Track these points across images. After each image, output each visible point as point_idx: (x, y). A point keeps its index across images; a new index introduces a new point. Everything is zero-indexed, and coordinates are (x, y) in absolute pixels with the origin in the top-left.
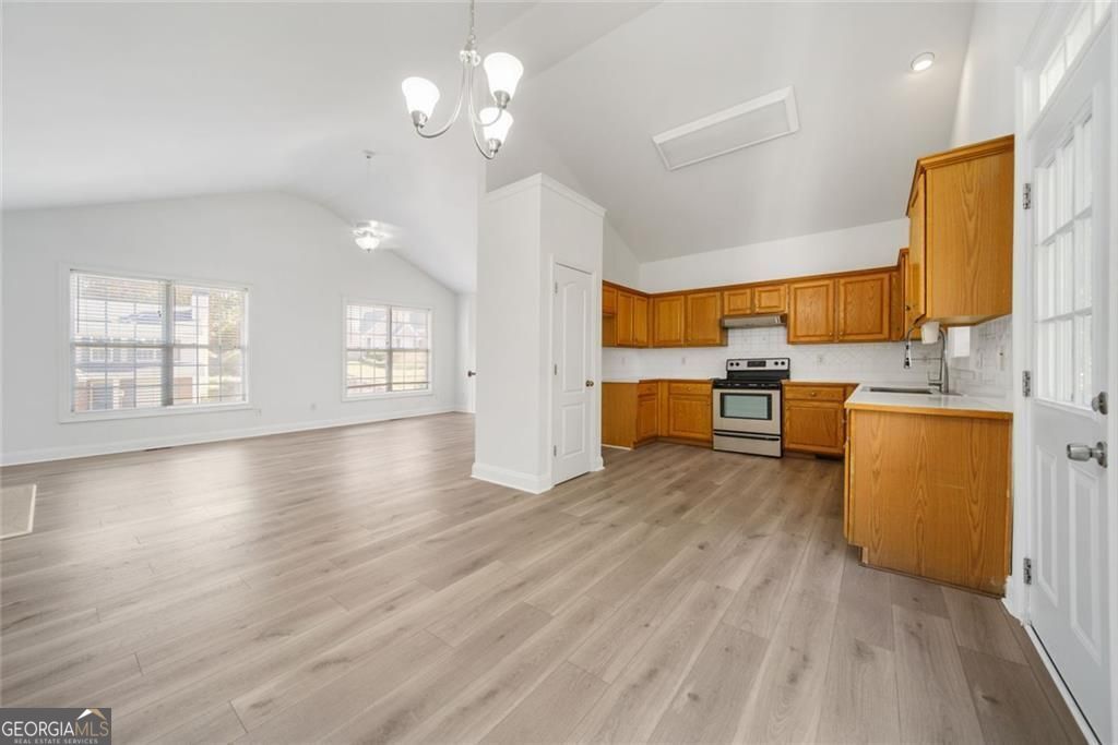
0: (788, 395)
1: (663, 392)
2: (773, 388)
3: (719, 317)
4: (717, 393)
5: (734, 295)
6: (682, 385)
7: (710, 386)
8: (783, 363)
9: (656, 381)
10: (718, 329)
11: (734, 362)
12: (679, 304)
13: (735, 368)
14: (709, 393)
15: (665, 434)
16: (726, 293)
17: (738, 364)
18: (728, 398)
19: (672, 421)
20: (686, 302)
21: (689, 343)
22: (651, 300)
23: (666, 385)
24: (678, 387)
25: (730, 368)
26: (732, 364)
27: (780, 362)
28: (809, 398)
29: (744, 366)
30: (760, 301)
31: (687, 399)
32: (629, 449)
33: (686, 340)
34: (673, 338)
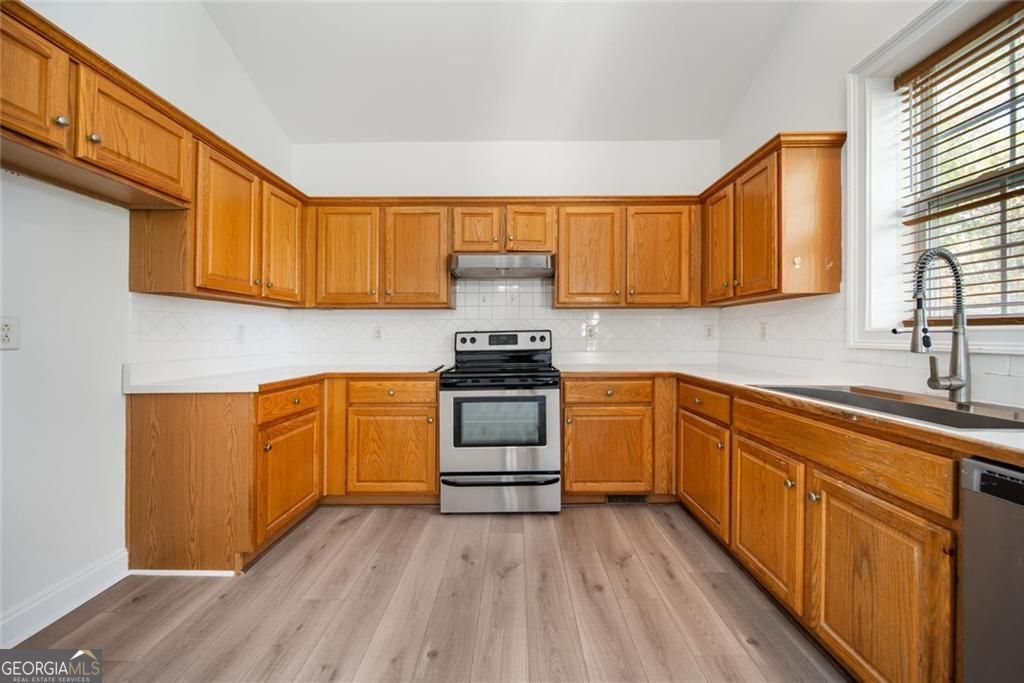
0: (570, 398)
1: (333, 401)
2: (546, 385)
3: (444, 253)
4: (447, 398)
5: (471, 214)
6: (374, 384)
7: (432, 384)
8: (542, 339)
9: (318, 380)
10: (443, 274)
11: (468, 337)
12: (368, 223)
13: (468, 347)
14: (431, 397)
15: (338, 490)
16: (458, 210)
17: (473, 340)
18: (466, 406)
19: (353, 460)
20: (383, 219)
21: (389, 301)
22: (311, 210)
23: (340, 385)
24: (366, 390)
25: (461, 347)
26: (464, 340)
27: (538, 335)
28: (603, 399)
29: (483, 344)
30: (514, 228)
31: (386, 414)
32: (231, 574)
33: (384, 293)
34: (359, 290)
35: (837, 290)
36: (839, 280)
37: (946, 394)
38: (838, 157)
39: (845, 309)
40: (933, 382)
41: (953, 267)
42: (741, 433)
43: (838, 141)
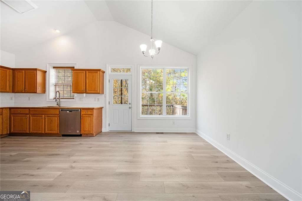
35: (45, 93)
36: (45, 92)
37: (58, 106)
38: (45, 74)
39: (46, 96)
40: (57, 105)
41: (59, 93)
42: (31, 114)
43: (46, 72)
